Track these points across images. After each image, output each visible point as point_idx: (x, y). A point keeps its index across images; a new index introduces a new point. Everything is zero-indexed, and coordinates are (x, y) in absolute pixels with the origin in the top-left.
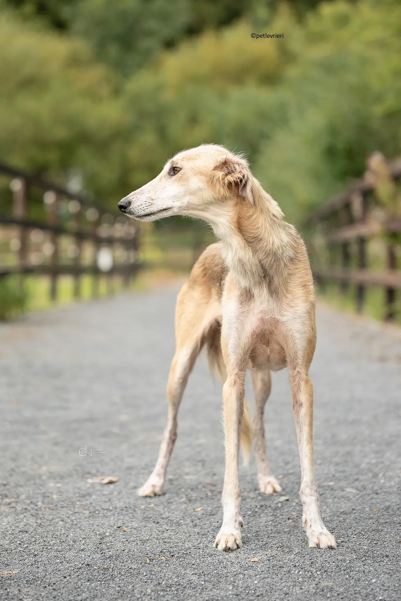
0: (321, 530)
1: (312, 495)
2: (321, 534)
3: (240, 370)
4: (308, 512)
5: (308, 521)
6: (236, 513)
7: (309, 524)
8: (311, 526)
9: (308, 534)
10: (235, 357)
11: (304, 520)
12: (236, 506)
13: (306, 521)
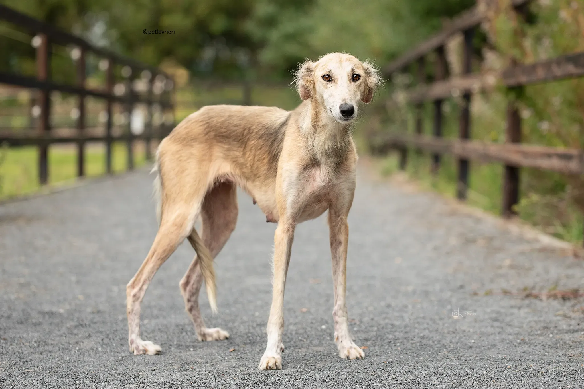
0: (350, 345)
1: (344, 316)
2: (351, 347)
3: (293, 221)
4: (340, 330)
5: (340, 337)
6: (279, 340)
7: (340, 340)
8: (342, 342)
9: (339, 348)
10: (292, 211)
11: (336, 337)
12: (279, 334)
13: (338, 337)
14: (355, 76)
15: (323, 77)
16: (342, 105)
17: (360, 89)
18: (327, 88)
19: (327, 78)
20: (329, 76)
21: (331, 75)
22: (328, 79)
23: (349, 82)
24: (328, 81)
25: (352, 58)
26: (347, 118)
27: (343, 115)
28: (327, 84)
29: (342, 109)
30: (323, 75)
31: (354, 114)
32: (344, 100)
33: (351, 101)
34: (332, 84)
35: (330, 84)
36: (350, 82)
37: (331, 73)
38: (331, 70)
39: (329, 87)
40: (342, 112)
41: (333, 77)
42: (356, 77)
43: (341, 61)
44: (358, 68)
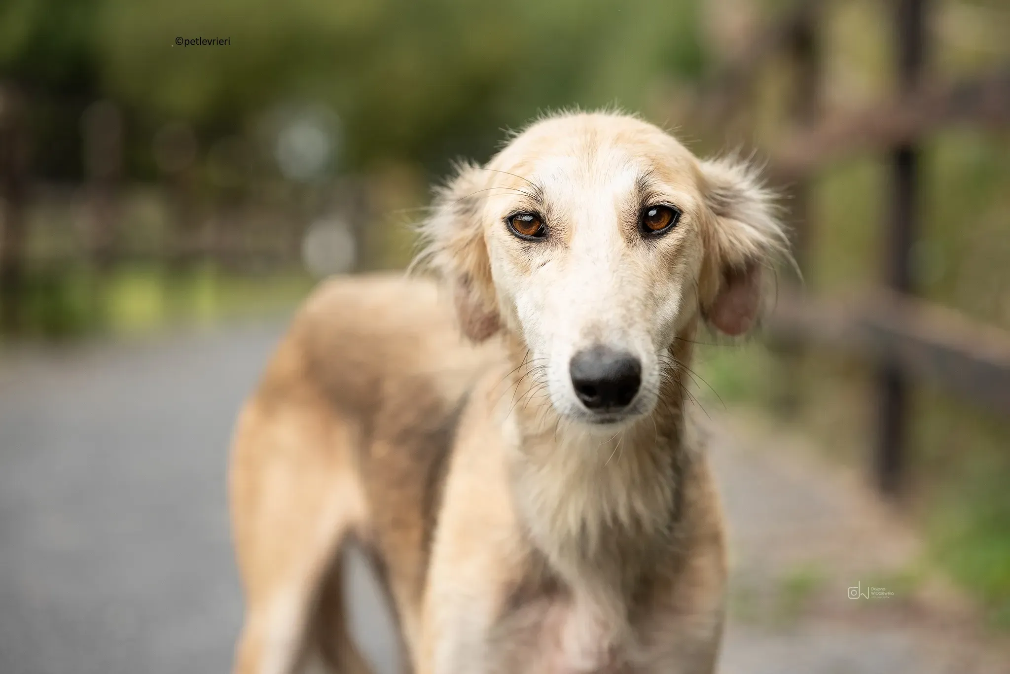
14: (652, 213)
15: (513, 221)
16: (579, 354)
17: (680, 267)
18: (526, 270)
19: (528, 224)
20: (537, 217)
21: (542, 210)
22: (534, 229)
23: (621, 242)
24: (530, 240)
25: (642, 131)
26: (607, 416)
27: (586, 404)
28: (526, 250)
29: (579, 376)
30: (507, 214)
31: (642, 392)
32: (594, 329)
33: (625, 333)
34: (548, 251)
35: (540, 253)
36: (630, 241)
37: (541, 202)
38: (541, 191)
39: (536, 264)
40: (583, 387)
41: (552, 220)
42: (657, 218)
43: (591, 148)
44: (667, 177)
